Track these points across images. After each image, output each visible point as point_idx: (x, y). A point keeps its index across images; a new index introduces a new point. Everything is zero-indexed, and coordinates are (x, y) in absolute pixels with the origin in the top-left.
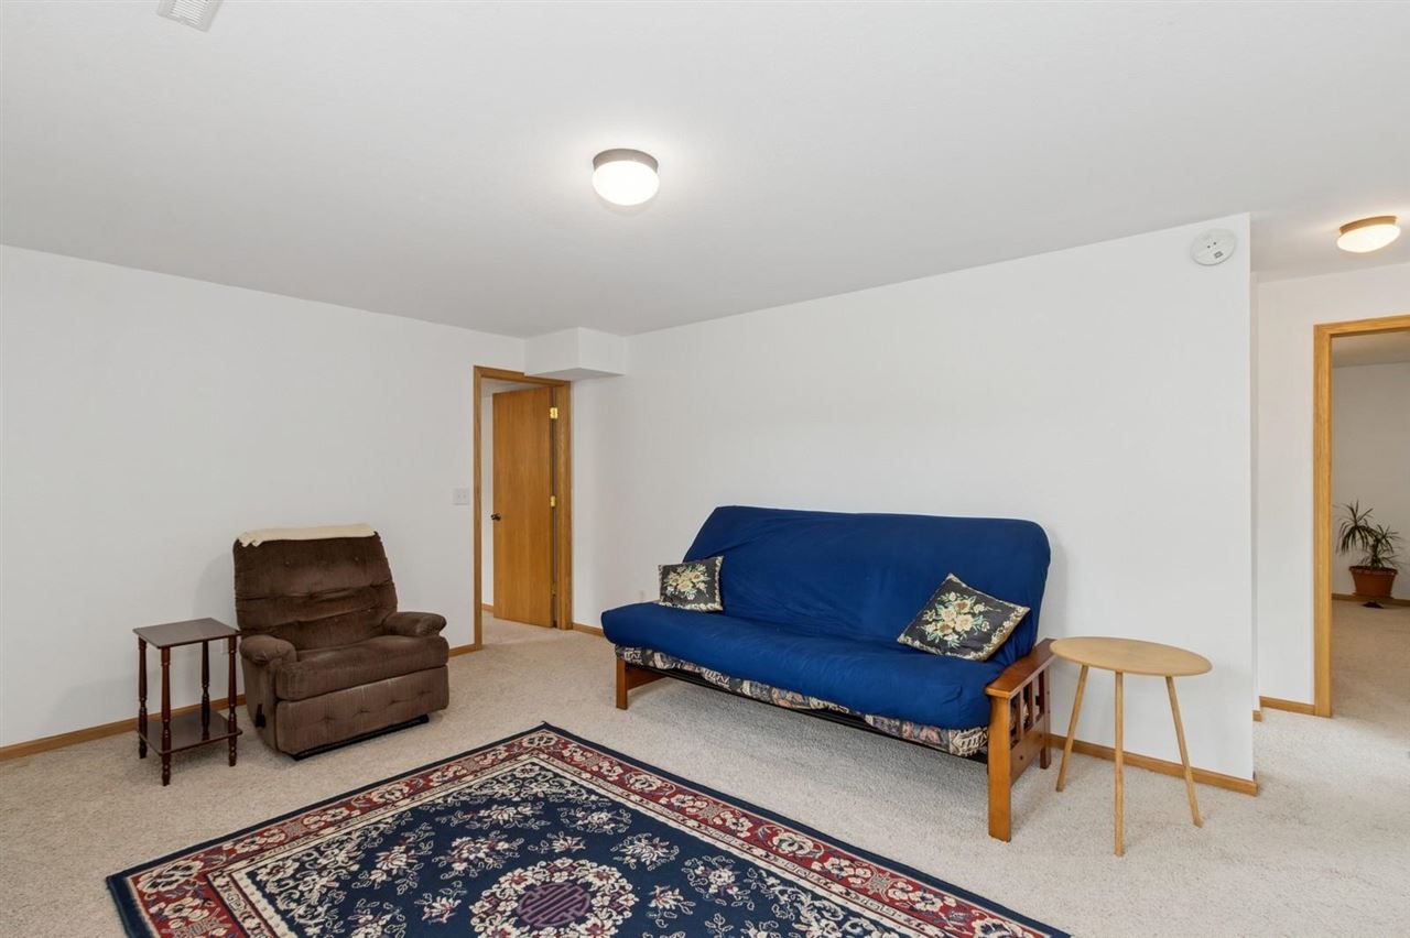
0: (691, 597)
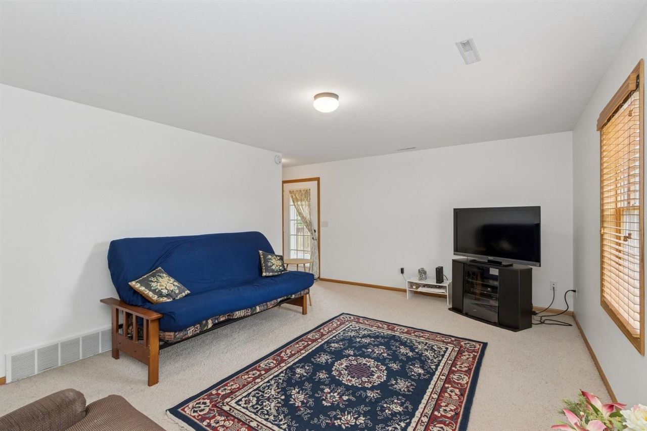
0: (177, 292)
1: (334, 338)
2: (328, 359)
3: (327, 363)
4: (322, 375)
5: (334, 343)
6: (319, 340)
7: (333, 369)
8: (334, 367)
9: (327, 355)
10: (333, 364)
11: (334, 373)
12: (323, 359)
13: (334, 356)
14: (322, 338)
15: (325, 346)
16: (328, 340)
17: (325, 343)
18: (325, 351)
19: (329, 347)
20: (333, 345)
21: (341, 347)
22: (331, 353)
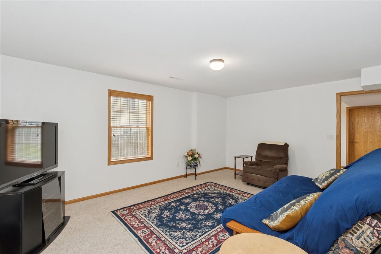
1: (207, 230)
2: (216, 214)
3: (217, 213)
4: (221, 207)
5: (209, 226)
6: (219, 230)
7: (214, 209)
8: (213, 210)
9: (216, 217)
10: (214, 212)
11: (215, 208)
12: (219, 215)
13: (212, 216)
14: (217, 232)
15: (216, 224)
16: (212, 229)
17: (215, 227)
18: (217, 220)
19: (213, 222)
20: (210, 224)
21: (205, 221)
22: (213, 218)
